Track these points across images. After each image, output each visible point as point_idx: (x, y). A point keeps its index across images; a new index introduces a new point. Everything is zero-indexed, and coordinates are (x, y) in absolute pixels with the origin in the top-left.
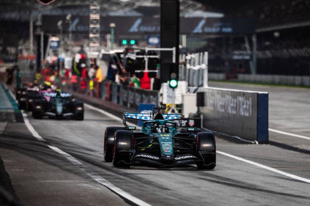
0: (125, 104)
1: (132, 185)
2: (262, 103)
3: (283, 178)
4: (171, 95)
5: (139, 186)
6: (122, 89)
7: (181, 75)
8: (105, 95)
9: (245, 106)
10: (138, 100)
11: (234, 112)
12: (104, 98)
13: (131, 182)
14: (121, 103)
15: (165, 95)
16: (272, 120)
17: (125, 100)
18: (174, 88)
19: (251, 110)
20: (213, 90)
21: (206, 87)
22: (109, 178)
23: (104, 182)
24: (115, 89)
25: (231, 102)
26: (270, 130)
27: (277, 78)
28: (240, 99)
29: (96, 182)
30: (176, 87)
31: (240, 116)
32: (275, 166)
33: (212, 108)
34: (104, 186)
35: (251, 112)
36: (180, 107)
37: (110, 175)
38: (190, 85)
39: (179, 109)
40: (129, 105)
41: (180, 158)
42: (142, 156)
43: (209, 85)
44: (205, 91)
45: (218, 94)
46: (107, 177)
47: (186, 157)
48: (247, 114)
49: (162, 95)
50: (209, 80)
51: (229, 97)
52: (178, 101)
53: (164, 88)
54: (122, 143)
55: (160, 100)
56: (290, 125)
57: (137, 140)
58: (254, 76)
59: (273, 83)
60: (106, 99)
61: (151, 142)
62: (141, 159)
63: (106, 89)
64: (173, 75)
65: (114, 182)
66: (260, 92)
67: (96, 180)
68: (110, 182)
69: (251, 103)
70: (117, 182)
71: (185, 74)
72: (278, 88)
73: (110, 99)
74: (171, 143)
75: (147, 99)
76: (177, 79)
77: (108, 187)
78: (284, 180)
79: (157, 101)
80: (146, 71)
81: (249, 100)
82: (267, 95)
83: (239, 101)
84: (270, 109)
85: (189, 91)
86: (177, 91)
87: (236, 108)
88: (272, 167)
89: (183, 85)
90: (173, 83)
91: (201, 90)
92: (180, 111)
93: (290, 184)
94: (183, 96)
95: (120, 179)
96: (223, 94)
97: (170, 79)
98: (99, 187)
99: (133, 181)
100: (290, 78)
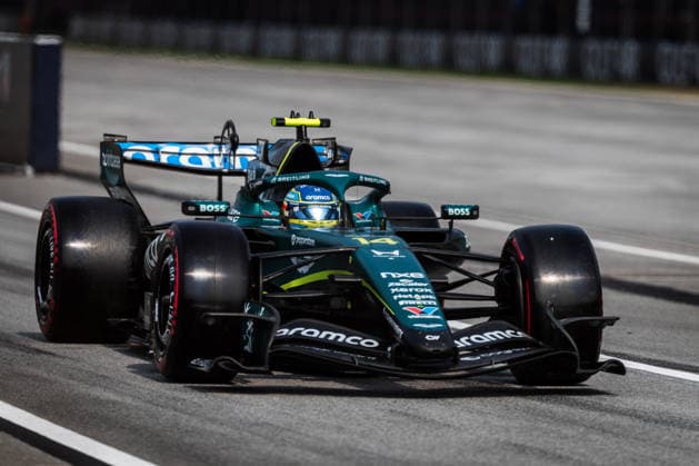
54: (200, 274)
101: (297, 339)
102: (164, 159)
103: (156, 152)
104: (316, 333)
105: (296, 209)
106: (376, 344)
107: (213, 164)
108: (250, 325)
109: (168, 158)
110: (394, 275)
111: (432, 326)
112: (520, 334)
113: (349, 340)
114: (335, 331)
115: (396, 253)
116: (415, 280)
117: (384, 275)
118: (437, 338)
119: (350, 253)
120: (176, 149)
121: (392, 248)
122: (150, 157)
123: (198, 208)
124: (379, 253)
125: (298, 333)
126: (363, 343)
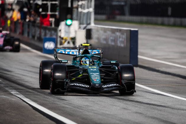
0: (33, 37)
1: (38, 96)
2: (133, 37)
3: (148, 92)
4: (67, 31)
5: (43, 97)
6: (31, 26)
7: (75, 16)
8: (19, 31)
9: (121, 39)
10: (43, 34)
11: (113, 44)
12: (18, 33)
13: (37, 95)
14: (31, 37)
15: (63, 31)
16: (140, 50)
17: (34, 34)
18: (69, 26)
19: (125, 41)
20: (98, 27)
21: (92, 25)
22: (22, 92)
23: (18, 94)
24: (26, 26)
25: (111, 36)
26: (139, 57)
27: (144, 19)
28: (118, 34)
29: (12, 94)
30: (71, 25)
31: (117, 46)
32: (143, 83)
33: (96, 41)
34: (18, 97)
35: (125, 44)
36: (74, 40)
37: (22, 89)
38: (81, 23)
39: (73, 40)
40: (36, 38)
41: (106, 86)
42: (75, 84)
43: (95, 24)
44: (92, 28)
45: (102, 30)
46: (20, 90)
47: (111, 85)
48: (122, 45)
49: (60, 30)
50: (96, 20)
51: (109, 33)
52: (72, 35)
53: (62, 26)
55: (59, 34)
56: (154, 53)
57: (70, 71)
58: (127, 17)
59: (141, 23)
60: (20, 33)
61: (81, 73)
62: (75, 87)
63: (19, 26)
64: (69, 16)
65: (25, 94)
66: (132, 29)
67: (12, 93)
68: (22, 94)
69: (125, 37)
70: (27, 94)
71: (77, 16)
72: (145, 26)
73: (22, 33)
74: (98, 74)
75: (50, 33)
76: (72, 19)
77: (21, 98)
78: (149, 94)
79: (57, 35)
80: (49, 13)
81: (124, 34)
82: (137, 32)
83: (117, 36)
84: (140, 42)
85: (80, 28)
86: (72, 28)
87: (115, 40)
88: (141, 84)
89: (76, 23)
90: (69, 22)
91: (89, 27)
92: (74, 43)
93: (153, 96)
94: (76, 32)
95: (30, 92)
96: (105, 30)
97: (66, 19)
98: (14, 98)
99: (39, 94)
100: (154, 19)
101: (74, 86)
102: (66, 53)
103: (65, 51)
104: (78, 84)
105: (84, 62)
106: (89, 86)
107: (76, 54)
108: (65, 83)
109: (67, 53)
110: (93, 74)
111: (98, 83)
112: (117, 85)
113: (84, 86)
114: (81, 84)
115: (95, 70)
116: (97, 74)
117: (91, 73)
118: (98, 85)
119: (87, 70)
120: (69, 51)
121: (95, 69)
122: (64, 52)
123: (62, 61)
124: (92, 70)
125: (74, 85)
126: (86, 86)
